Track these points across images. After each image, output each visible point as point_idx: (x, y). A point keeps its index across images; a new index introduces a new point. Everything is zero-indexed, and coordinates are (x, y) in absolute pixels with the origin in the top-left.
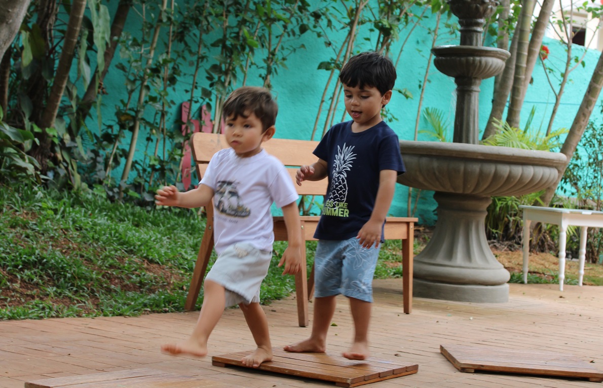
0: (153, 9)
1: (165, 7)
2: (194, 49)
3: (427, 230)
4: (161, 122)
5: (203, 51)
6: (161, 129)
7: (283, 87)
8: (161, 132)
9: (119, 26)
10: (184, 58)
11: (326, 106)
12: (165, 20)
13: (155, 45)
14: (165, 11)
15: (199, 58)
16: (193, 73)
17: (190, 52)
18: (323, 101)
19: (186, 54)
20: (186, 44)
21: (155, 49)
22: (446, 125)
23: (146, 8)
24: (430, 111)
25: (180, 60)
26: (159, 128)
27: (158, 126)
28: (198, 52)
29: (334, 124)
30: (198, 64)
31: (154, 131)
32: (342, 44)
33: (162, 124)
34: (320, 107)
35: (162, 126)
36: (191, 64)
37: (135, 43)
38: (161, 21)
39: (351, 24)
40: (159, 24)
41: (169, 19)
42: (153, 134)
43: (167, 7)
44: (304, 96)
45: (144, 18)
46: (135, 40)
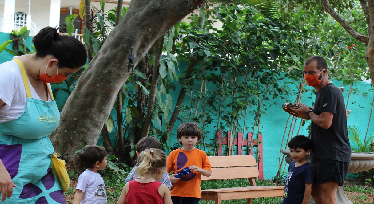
0: (196, 93)
1: (201, 91)
2: (217, 108)
3: (348, 182)
4: (202, 140)
5: (222, 109)
6: (202, 143)
7: (270, 120)
8: (202, 144)
9: (181, 100)
10: (212, 113)
11: (288, 129)
12: (201, 97)
13: (197, 108)
14: (202, 93)
15: (219, 112)
16: (217, 119)
17: (215, 110)
18: (286, 127)
19: (213, 111)
20: (213, 106)
21: (197, 110)
22: (360, 132)
23: (192, 92)
24: (351, 127)
25: (210, 114)
26: (201, 143)
27: (201, 142)
28: (219, 110)
29: (293, 137)
30: (219, 115)
31: (199, 145)
32: (294, 101)
33: (203, 141)
34: (285, 130)
35: (203, 142)
36: (216, 115)
37: (187, 108)
38: (199, 98)
39: (299, 92)
40: (199, 99)
41: (203, 97)
42: (199, 146)
43: (203, 91)
44: (281, 124)
45: (192, 96)
46: (187, 106)
